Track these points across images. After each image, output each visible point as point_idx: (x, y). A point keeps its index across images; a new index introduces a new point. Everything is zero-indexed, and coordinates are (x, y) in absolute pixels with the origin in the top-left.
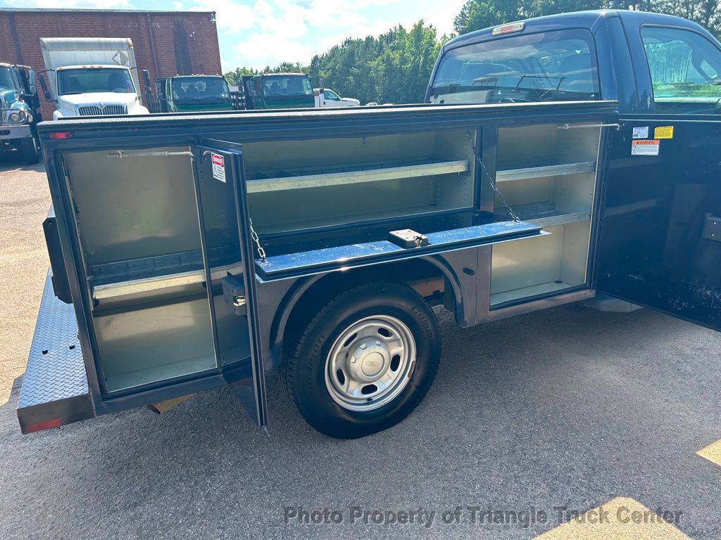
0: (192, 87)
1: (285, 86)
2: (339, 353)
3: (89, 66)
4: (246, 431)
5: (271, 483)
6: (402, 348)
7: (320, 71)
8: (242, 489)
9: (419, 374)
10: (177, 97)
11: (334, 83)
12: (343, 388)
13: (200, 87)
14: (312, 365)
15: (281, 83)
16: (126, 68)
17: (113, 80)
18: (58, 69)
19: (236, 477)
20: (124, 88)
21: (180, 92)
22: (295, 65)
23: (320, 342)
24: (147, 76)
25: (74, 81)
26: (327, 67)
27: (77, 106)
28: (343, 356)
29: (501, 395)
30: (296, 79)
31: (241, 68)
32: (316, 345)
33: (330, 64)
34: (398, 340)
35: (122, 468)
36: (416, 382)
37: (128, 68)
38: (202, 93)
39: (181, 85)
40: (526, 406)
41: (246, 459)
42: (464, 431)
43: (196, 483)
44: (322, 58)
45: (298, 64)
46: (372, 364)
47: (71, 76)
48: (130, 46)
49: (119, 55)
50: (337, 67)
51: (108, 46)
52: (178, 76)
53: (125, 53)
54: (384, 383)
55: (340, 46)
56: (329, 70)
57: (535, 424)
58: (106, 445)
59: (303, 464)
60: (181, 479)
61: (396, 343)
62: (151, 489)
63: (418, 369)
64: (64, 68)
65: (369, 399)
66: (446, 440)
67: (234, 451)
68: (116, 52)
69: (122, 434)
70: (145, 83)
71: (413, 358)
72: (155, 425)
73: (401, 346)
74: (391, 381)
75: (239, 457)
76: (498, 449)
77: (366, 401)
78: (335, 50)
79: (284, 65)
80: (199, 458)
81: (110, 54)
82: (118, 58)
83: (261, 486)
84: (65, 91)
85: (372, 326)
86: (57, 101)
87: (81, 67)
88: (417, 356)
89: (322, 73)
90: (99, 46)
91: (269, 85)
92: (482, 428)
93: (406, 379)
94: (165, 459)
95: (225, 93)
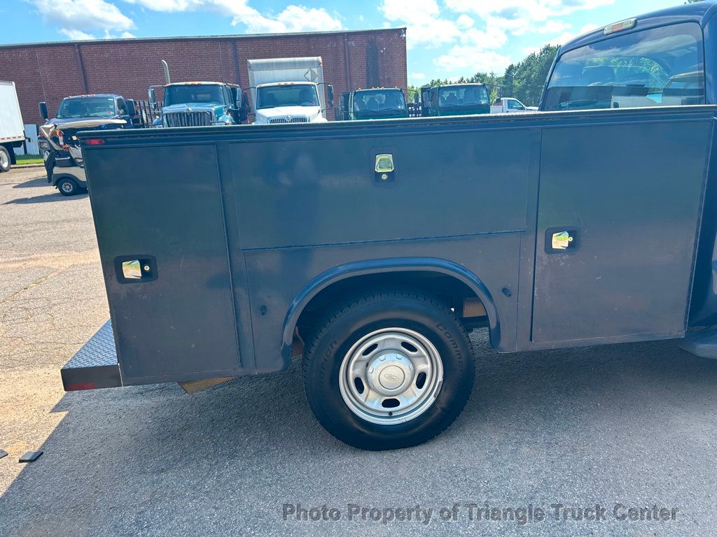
0: (372, 99)
1: (462, 96)
2: (357, 361)
3: (283, 83)
4: (281, 424)
5: (276, 476)
6: (429, 366)
7: (514, 81)
8: (250, 477)
9: (446, 395)
10: (358, 110)
11: (528, 92)
12: (361, 397)
13: (380, 99)
14: (324, 368)
15: (458, 94)
16: (314, 83)
17: (302, 96)
18: (258, 86)
19: (250, 465)
20: (311, 102)
21: (361, 104)
22: (489, 75)
23: (332, 347)
24: (331, 90)
25: (270, 97)
26: (522, 76)
27: (269, 118)
28: (363, 365)
29: (550, 434)
30: (473, 89)
31: (436, 80)
32: (329, 350)
33: (525, 74)
34: (423, 356)
35: (168, 437)
36: (443, 403)
37: (316, 84)
38: (381, 105)
39: (362, 98)
40: (574, 451)
41: (268, 449)
42: (488, 465)
43: (216, 464)
44: (518, 67)
45: (492, 74)
46: (391, 377)
47: (269, 92)
48: (320, 64)
49: (309, 72)
50: (533, 76)
51: (302, 64)
52: (360, 90)
53: (315, 70)
54: (407, 399)
55: (537, 53)
56: (522, 79)
57: (573, 473)
58: (168, 415)
59: (314, 466)
60: (206, 457)
61: (421, 359)
62: (180, 460)
63: (445, 390)
64: (263, 85)
65: (390, 413)
66: (464, 471)
67: (262, 440)
68: (308, 70)
69: (183, 407)
70: (329, 96)
71: (440, 379)
72: (212, 404)
73: (427, 363)
74: (415, 399)
75: (262, 447)
76: (515, 492)
77: (387, 415)
78: (532, 57)
79: (478, 75)
80: (231, 441)
81: (302, 72)
82: (309, 76)
83: (267, 478)
84: (263, 105)
85: (394, 339)
86: (255, 115)
87: (276, 84)
88: (444, 377)
89: (516, 83)
90: (294, 65)
91: (446, 95)
92: (510, 465)
93: (432, 400)
94: (204, 436)
95: (401, 105)
